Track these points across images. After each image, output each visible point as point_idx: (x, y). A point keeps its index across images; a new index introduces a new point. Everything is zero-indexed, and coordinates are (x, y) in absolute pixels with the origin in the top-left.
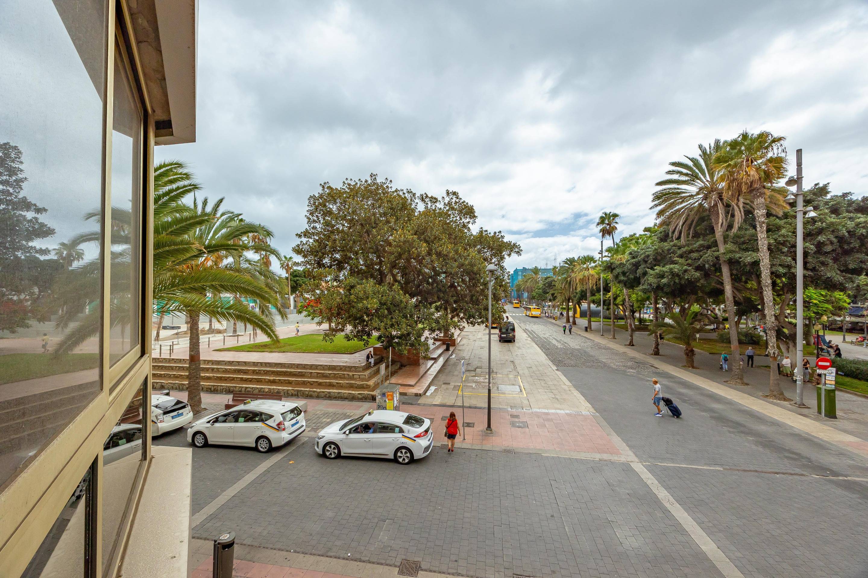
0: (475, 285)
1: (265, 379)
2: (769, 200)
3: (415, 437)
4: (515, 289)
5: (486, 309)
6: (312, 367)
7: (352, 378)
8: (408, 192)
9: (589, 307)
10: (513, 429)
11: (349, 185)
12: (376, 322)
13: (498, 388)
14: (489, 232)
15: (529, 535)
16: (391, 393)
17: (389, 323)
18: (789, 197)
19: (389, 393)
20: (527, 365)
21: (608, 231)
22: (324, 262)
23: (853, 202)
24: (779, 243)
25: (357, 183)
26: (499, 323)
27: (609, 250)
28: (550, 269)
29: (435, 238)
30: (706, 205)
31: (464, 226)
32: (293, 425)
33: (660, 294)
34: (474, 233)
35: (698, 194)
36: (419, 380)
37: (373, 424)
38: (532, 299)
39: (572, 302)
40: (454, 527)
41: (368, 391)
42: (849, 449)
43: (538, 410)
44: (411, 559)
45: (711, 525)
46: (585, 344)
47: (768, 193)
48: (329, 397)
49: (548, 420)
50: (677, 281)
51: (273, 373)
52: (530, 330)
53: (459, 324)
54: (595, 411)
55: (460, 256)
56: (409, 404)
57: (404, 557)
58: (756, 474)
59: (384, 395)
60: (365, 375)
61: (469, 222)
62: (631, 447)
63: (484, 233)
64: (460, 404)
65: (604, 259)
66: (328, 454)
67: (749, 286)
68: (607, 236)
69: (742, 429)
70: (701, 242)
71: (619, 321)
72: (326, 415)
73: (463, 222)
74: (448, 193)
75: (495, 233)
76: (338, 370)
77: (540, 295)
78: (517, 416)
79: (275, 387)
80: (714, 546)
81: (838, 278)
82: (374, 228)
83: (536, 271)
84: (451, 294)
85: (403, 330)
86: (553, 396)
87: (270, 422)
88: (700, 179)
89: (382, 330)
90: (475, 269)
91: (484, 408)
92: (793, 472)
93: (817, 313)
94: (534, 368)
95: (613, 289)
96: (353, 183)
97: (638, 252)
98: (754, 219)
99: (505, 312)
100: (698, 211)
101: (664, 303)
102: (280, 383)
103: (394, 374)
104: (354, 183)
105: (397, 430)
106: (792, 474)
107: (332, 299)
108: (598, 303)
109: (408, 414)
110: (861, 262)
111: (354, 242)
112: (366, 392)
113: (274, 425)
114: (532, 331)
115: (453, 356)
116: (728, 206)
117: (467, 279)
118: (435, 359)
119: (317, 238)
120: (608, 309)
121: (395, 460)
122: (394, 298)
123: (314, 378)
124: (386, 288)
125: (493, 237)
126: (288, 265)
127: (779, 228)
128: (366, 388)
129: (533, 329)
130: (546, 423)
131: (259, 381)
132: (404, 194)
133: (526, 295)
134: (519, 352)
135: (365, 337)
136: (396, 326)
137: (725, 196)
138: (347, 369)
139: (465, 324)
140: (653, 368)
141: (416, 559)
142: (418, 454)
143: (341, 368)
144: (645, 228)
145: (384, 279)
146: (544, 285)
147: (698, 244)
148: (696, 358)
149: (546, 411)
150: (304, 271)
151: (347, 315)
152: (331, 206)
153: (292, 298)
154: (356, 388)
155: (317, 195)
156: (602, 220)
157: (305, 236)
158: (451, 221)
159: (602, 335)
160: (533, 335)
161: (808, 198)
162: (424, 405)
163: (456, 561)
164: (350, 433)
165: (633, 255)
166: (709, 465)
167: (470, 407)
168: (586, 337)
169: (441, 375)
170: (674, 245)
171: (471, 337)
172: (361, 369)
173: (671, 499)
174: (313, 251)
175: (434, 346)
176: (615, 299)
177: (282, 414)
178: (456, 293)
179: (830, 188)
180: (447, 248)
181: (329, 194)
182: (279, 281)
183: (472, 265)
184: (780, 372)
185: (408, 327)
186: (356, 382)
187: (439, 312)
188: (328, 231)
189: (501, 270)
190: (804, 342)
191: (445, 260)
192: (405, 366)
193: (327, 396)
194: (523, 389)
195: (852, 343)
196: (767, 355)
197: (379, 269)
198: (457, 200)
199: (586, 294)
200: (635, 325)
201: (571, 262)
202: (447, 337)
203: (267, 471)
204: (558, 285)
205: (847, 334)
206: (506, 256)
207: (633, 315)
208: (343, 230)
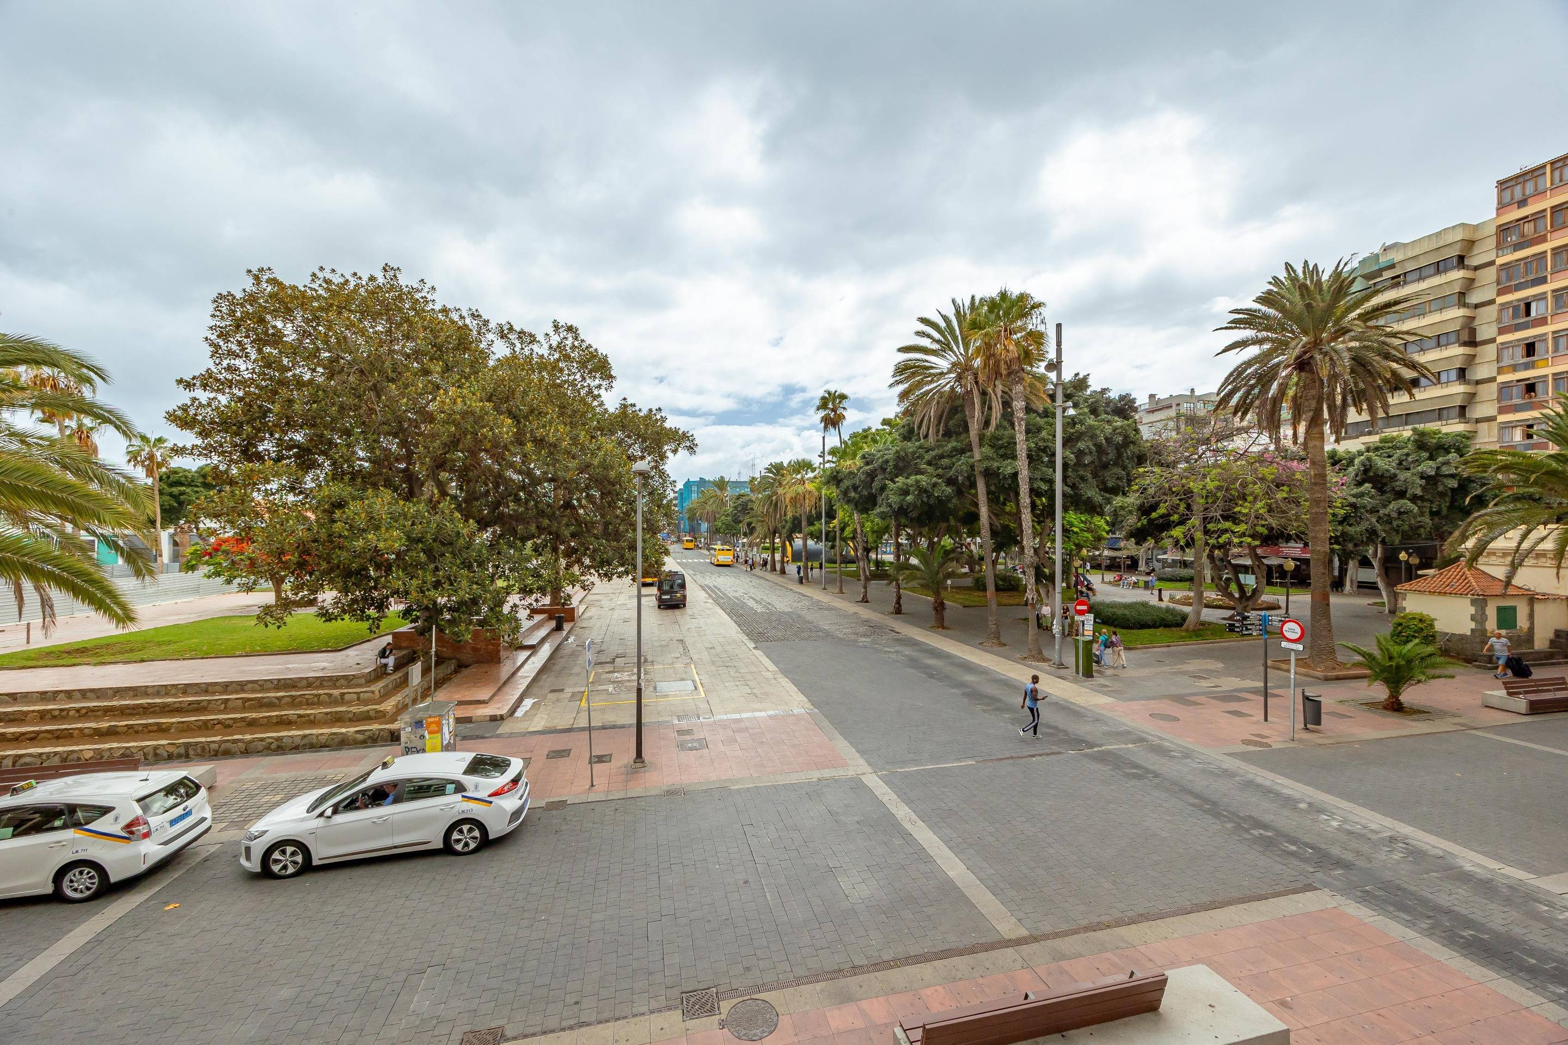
0: (612, 505)
1: (80, 729)
2: (1029, 389)
3: (490, 796)
4: (687, 515)
5: (633, 548)
6: (226, 687)
7: (342, 700)
8: (473, 315)
9: (805, 545)
10: (682, 754)
11: (328, 282)
12: (398, 579)
13: (655, 688)
14: (637, 408)
15: (709, 921)
16: (437, 719)
17: (430, 578)
18: (1048, 387)
19: (430, 720)
20: (707, 645)
21: (832, 422)
22: (261, 448)
23: (1111, 401)
24: (1039, 449)
25: (347, 281)
26: (657, 574)
27: (833, 452)
28: (745, 482)
29: (532, 411)
30: (958, 390)
31: (590, 392)
32: (173, 822)
33: (903, 521)
34: (611, 410)
35: (950, 372)
36: (499, 689)
37: (394, 784)
38: (715, 532)
39: (780, 537)
40: (573, 944)
41: (381, 724)
42: (1104, 712)
43: (725, 717)
44: (482, 1028)
45: (960, 840)
46: (799, 605)
47: (1028, 379)
48: (280, 748)
49: (740, 730)
50: (925, 499)
51: (108, 711)
52: (711, 585)
53: (583, 578)
54: (812, 707)
55: (581, 450)
56: (478, 737)
57: (468, 1028)
58: (1011, 761)
59: (419, 724)
60: (373, 692)
61: (599, 387)
62: (862, 752)
63: (630, 410)
64: (583, 723)
65: (827, 465)
66: (276, 868)
67: (1008, 509)
68: (832, 430)
69: (998, 704)
70: (954, 444)
71: (849, 565)
72: (273, 787)
73: (589, 386)
74: (556, 327)
75: (651, 410)
76: (301, 689)
77: (728, 526)
78: (689, 732)
79: (115, 745)
80: (962, 867)
81: (1098, 498)
82: (393, 380)
83: (721, 484)
84: (565, 521)
85: (461, 593)
86: (749, 691)
87: (103, 824)
88: (951, 350)
89: (414, 594)
90: (612, 474)
91: (630, 726)
92: (1049, 751)
93: (1076, 545)
94: (719, 649)
95: (840, 514)
96: (337, 280)
97: (874, 456)
98: (1012, 414)
99: (667, 553)
100: (950, 397)
101: (909, 537)
102: (131, 732)
103: (443, 684)
104: (342, 280)
105: (451, 788)
106: (1048, 754)
107: (285, 531)
108: (817, 537)
109: (473, 755)
110: (1118, 478)
111: (342, 408)
112: (375, 727)
113: (117, 829)
114: (716, 587)
115: (571, 640)
116: (984, 393)
117: (597, 494)
118: (534, 648)
119: (241, 394)
120: (833, 547)
121: (447, 850)
122: (440, 527)
123: (235, 710)
124: (422, 506)
125: (646, 416)
126: (151, 457)
127: (1039, 430)
128: (376, 718)
129: (716, 584)
130: (738, 737)
131: (59, 737)
132: (462, 317)
133: (704, 526)
134: (693, 624)
135: (372, 612)
136: (446, 586)
137: (981, 378)
138: (325, 684)
139: (595, 578)
140: (894, 634)
141: (493, 1025)
142: (496, 829)
143: (310, 683)
144: (884, 420)
145: (416, 490)
146: (736, 507)
147: (950, 446)
148: (947, 614)
149: (737, 716)
150: (202, 473)
151: (324, 565)
152: (279, 324)
153: (165, 536)
154: (351, 720)
155: (239, 295)
156: (824, 404)
157: (205, 386)
158: (565, 382)
159: (825, 589)
160: (716, 594)
161: (1068, 392)
162: (511, 735)
163: (577, 1003)
164: (335, 812)
165: (867, 460)
166: (959, 760)
167: (604, 728)
168: (800, 593)
169: (545, 677)
170: (921, 447)
171: (605, 603)
172: (363, 681)
173: (914, 817)
174: (226, 423)
175: (531, 623)
176: (842, 530)
177: (139, 801)
178: (576, 520)
179: (1091, 381)
180: (557, 431)
181: (271, 296)
182: (127, 491)
183: (605, 466)
184: (1039, 626)
185: (475, 586)
186: (351, 709)
187: (540, 555)
188: (271, 379)
189: (660, 477)
190: (1064, 585)
191: (552, 454)
192: (467, 666)
193: (273, 746)
194: (700, 686)
195: (1110, 583)
196: (1026, 604)
197: (406, 470)
198: (576, 343)
199: (800, 522)
200: (870, 571)
201: (777, 469)
202: (558, 605)
203: (97, 940)
204: (758, 508)
205: (1106, 573)
206: (669, 454)
207: (867, 556)
208: (311, 382)
